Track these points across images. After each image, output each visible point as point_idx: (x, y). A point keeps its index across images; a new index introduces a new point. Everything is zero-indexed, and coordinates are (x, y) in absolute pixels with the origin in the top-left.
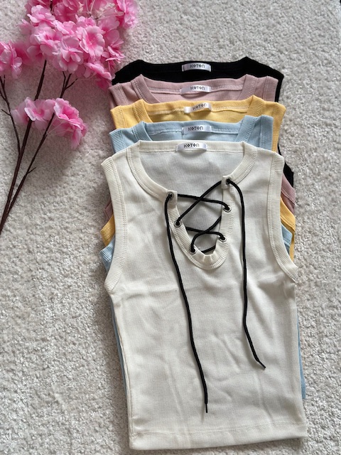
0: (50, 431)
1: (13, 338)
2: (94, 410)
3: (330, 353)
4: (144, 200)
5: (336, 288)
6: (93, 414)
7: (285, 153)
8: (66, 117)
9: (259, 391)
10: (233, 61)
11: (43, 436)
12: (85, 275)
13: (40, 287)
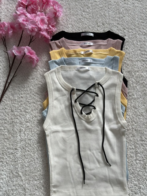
0: (16, 188)
1: (3, 148)
2: (36, 180)
3: (140, 160)
4: (62, 91)
5: (144, 132)
6: (35, 182)
7: (124, 72)
8: (29, 54)
9: (108, 176)
10: (103, 32)
11: (14, 191)
12: (35, 122)
13: (16, 126)
